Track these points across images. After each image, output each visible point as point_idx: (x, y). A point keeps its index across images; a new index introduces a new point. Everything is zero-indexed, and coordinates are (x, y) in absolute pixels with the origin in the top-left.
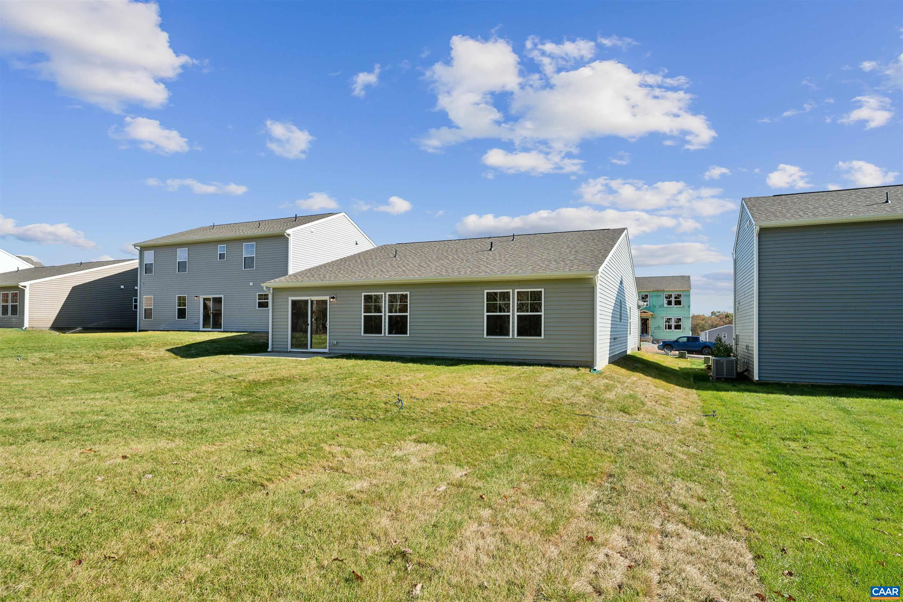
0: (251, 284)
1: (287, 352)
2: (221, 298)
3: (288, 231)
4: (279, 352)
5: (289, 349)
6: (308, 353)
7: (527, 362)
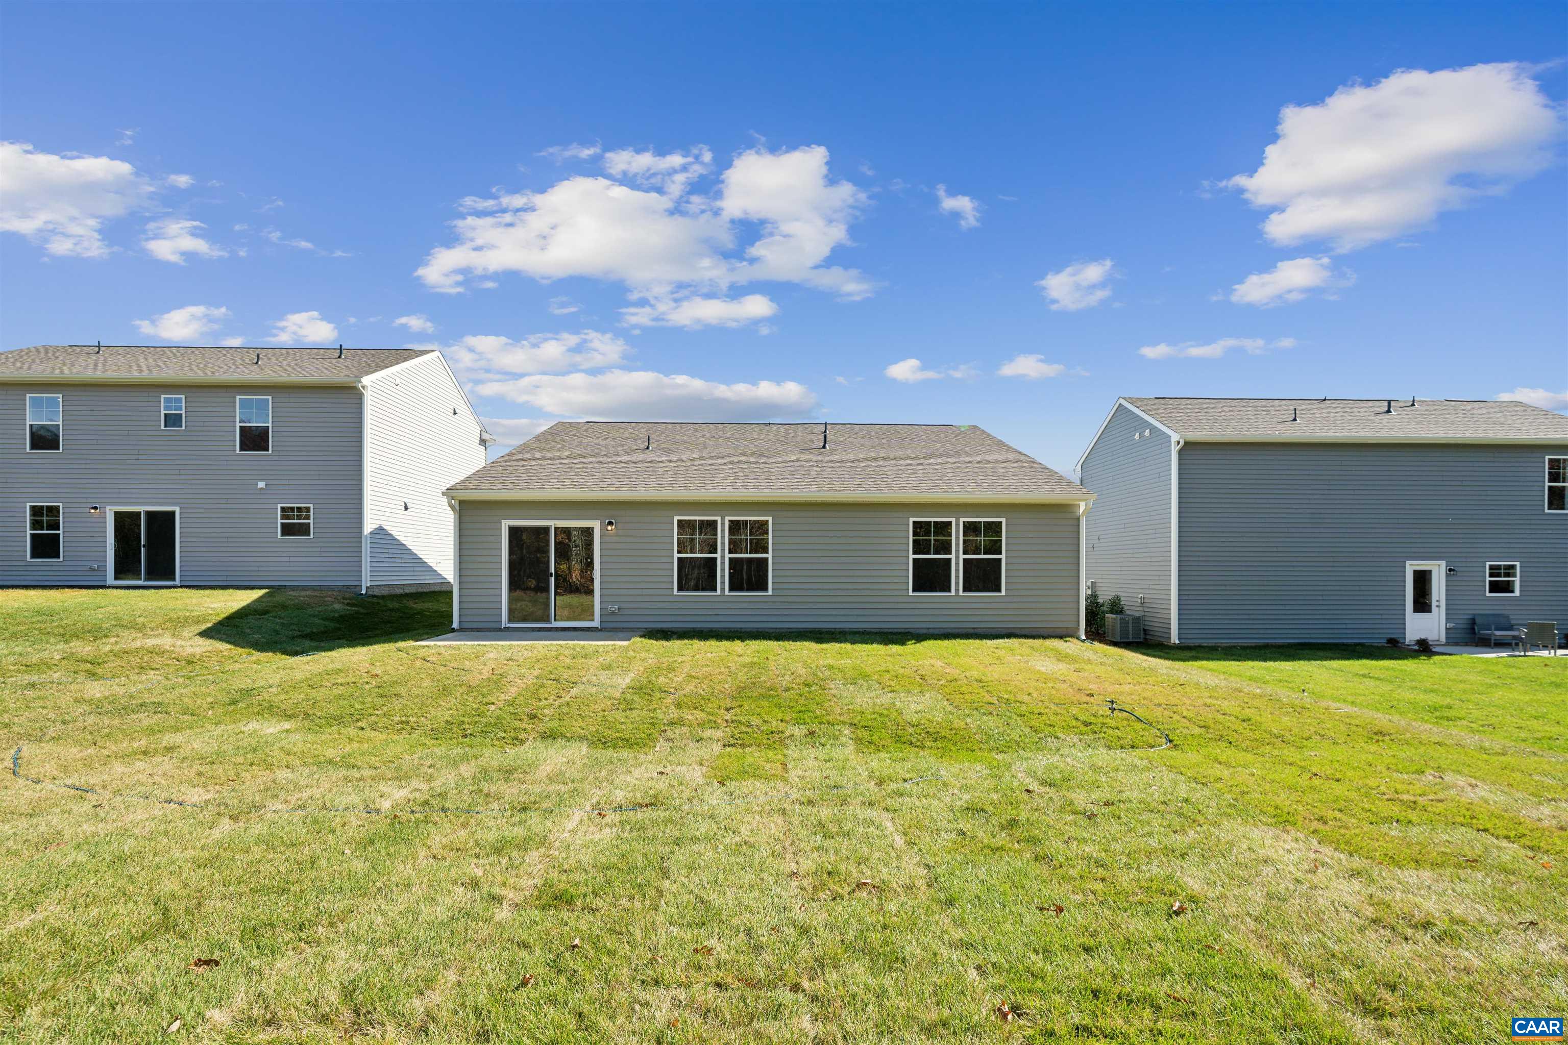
0: (261, 484)
1: (500, 630)
2: (173, 514)
3: (366, 380)
4: (479, 630)
5: (505, 622)
6: (550, 629)
7: (980, 631)
